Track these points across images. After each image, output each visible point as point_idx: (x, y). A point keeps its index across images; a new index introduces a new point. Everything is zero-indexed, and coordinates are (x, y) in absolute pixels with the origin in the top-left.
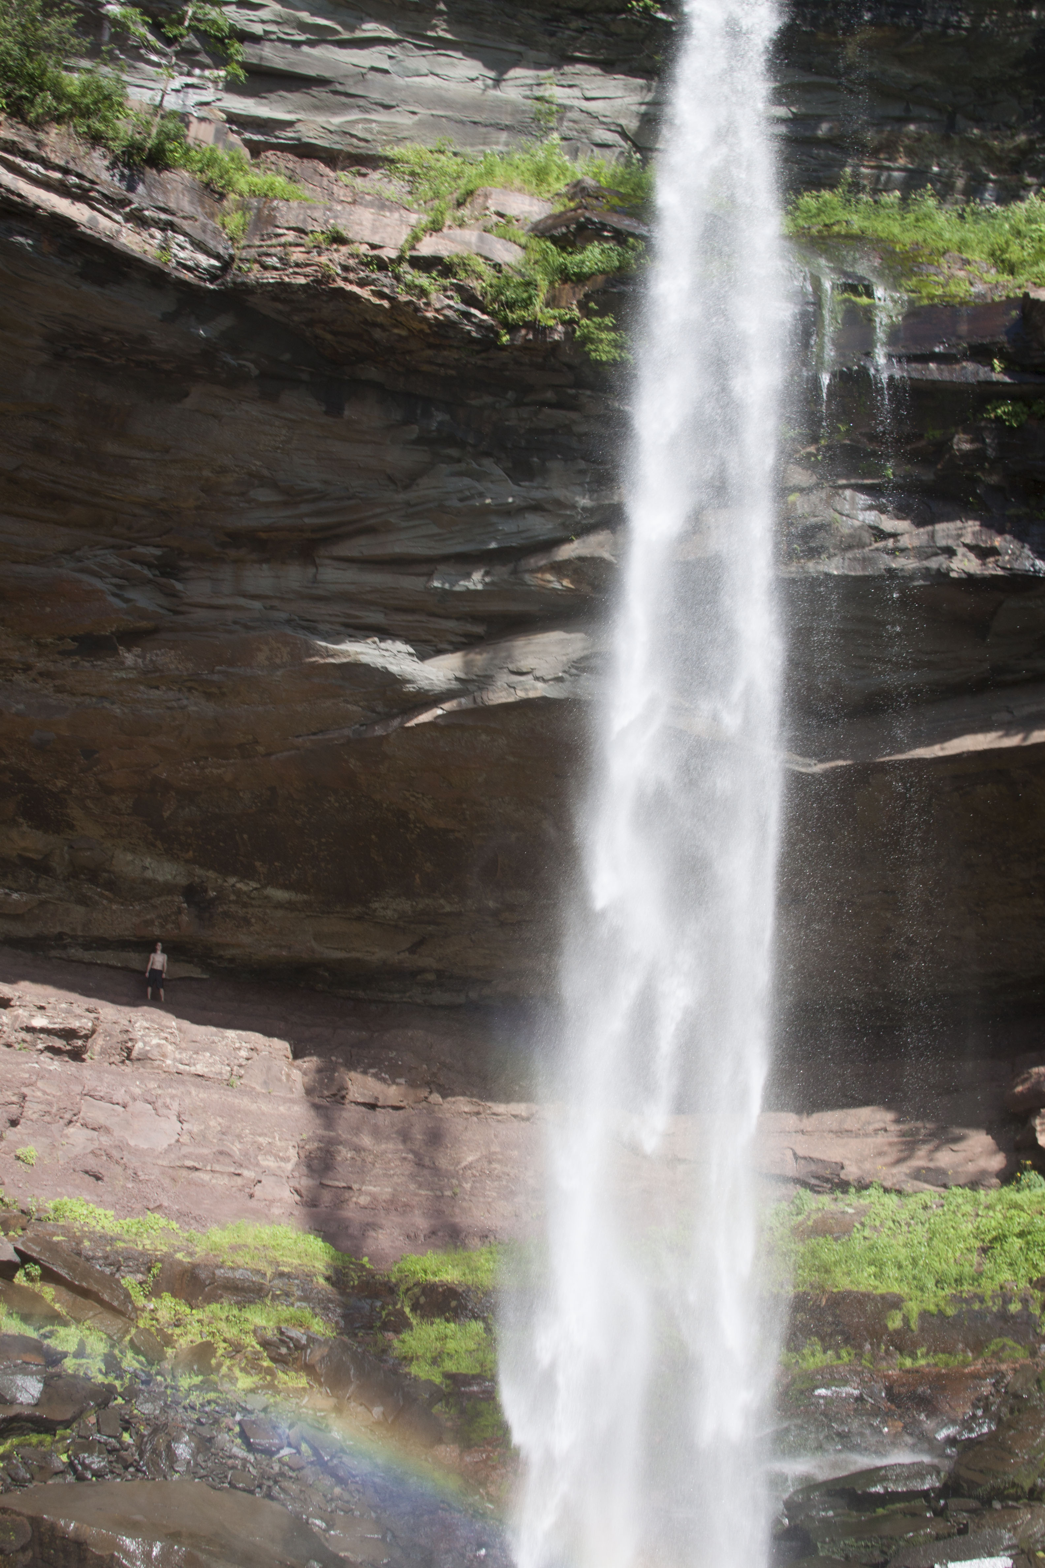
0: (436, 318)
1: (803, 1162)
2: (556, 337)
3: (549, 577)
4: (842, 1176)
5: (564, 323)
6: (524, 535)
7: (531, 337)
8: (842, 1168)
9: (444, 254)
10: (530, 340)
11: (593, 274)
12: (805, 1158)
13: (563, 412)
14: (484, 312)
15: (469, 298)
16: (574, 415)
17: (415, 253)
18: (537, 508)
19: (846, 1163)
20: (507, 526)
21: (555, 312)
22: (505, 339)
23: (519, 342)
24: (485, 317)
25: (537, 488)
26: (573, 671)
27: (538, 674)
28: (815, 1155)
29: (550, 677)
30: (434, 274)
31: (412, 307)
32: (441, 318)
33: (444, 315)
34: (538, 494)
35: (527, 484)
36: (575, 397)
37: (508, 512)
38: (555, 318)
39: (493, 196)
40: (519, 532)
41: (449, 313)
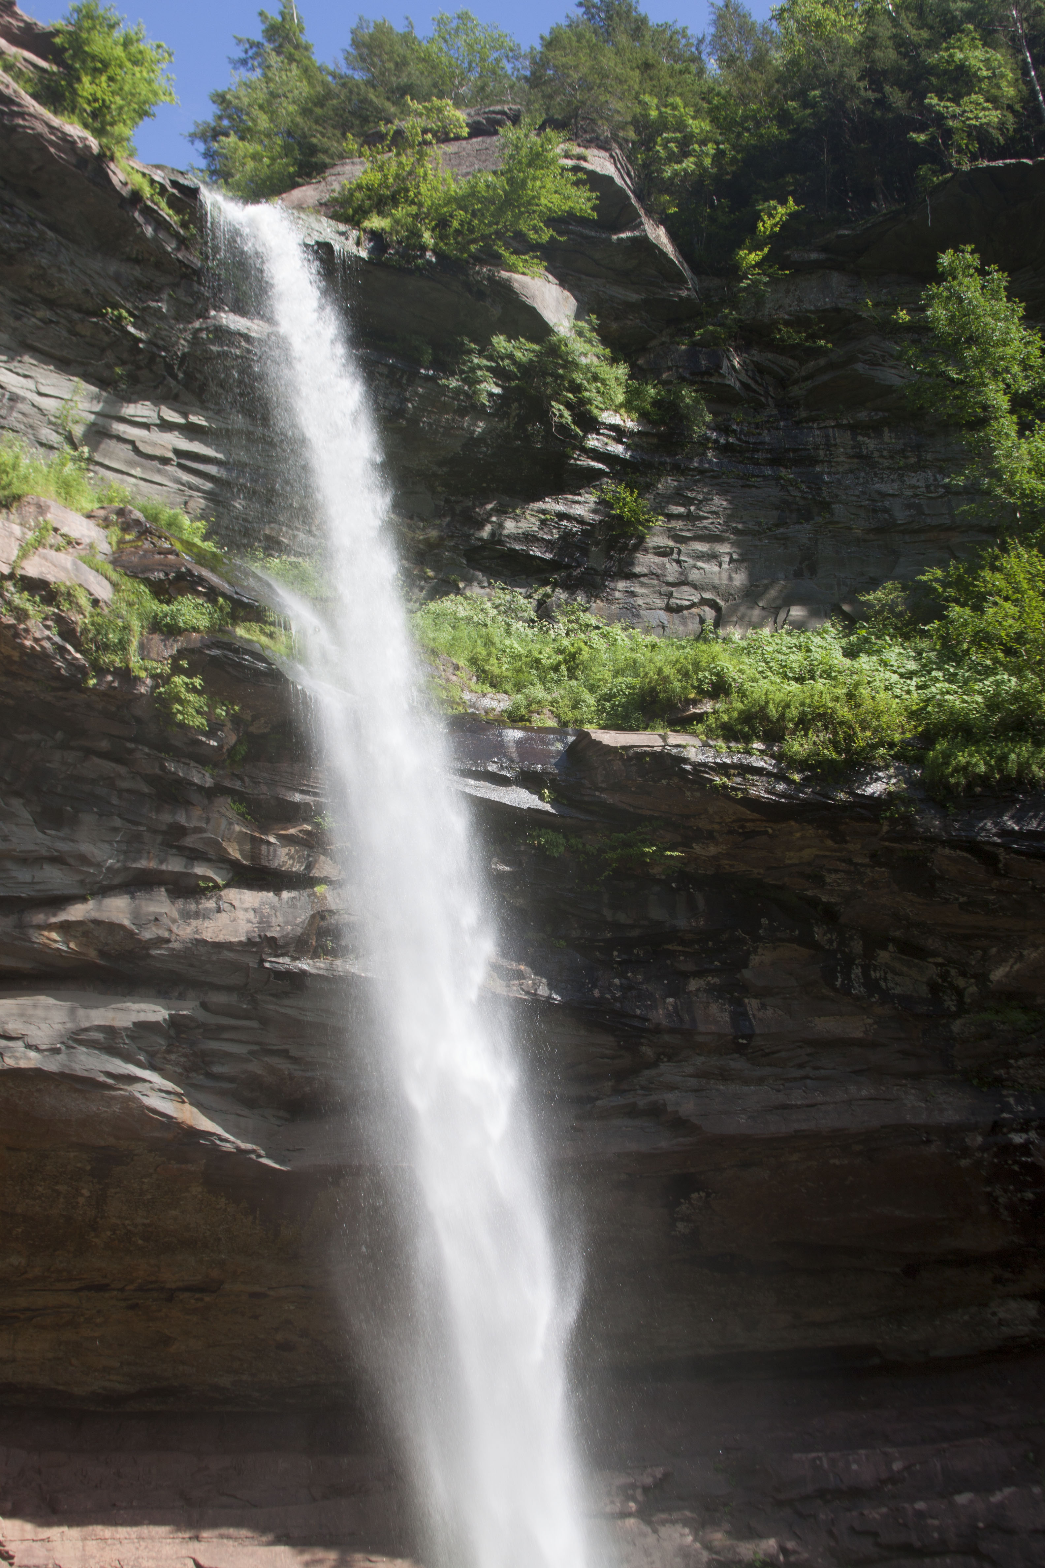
0: (33, 648)
2: (143, 691)
3: (54, 935)
5: (154, 677)
6: (38, 887)
7: (116, 684)
9: (51, 578)
10: (115, 688)
11: (186, 630)
13: (113, 765)
14: (77, 651)
15: (67, 631)
16: (122, 770)
17: (23, 572)
18: (58, 860)
20: (23, 875)
21: (150, 664)
22: (92, 682)
23: (103, 687)
24: (78, 656)
25: (63, 839)
26: (71, 1043)
27: (32, 1042)
29: (44, 1047)
30: (37, 599)
31: (12, 631)
32: (38, 648)
33: (42, 647)
34: (64, 847)
35: (53, 832)
36: (130, 752)
37: (28, 860)
38: (146, 670)
39: (52, 510)
40: (33, 883)
41: (47, 644)
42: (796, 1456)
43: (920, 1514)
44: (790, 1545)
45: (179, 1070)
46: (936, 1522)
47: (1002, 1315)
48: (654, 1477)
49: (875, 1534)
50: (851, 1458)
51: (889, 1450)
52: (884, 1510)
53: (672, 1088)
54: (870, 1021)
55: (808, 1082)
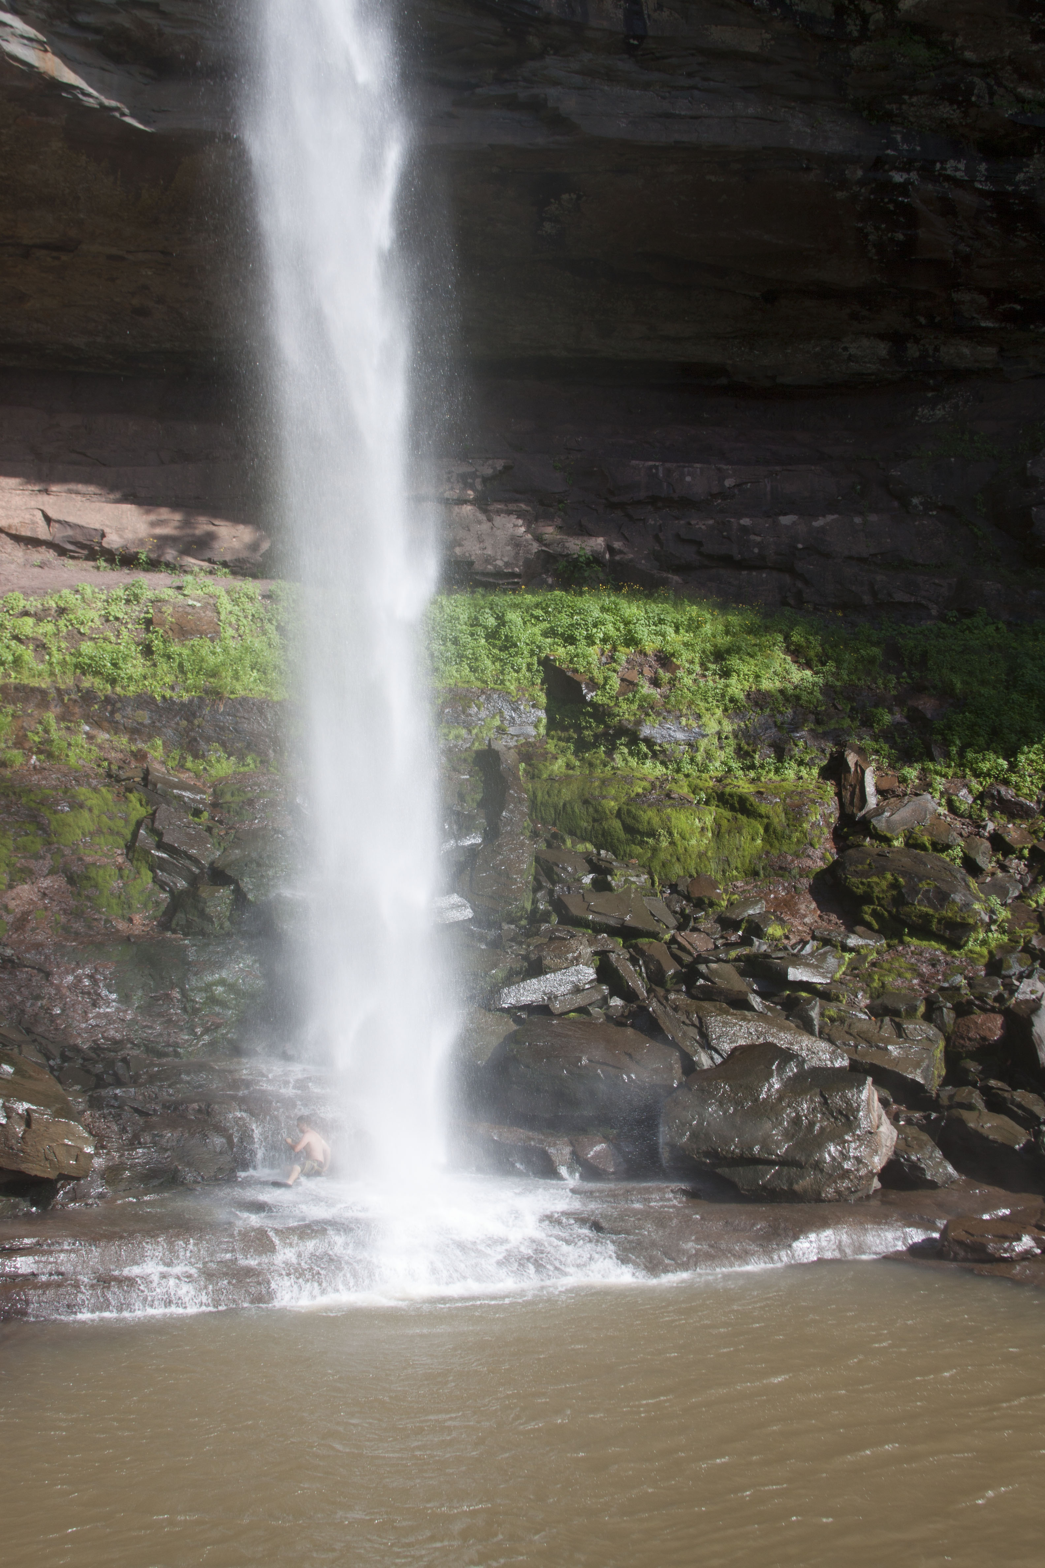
1: (57, 525)
4: (104, 545)
8: (103, 535)
12: (59, 522)
19: (107, 530)
28: (71, 519)
42: (634, 462)
43: (744, 530)
44: (617, 545)
45: (42, 16)
46: (758, 539)
47: (852, 351)
48: (494, 468)
49: (700, 544)
50: (686, 470)
51: (725, 467)
52: (711, 522)
53: (555, 83)
54: (768, 36)
55: (696, 92)
